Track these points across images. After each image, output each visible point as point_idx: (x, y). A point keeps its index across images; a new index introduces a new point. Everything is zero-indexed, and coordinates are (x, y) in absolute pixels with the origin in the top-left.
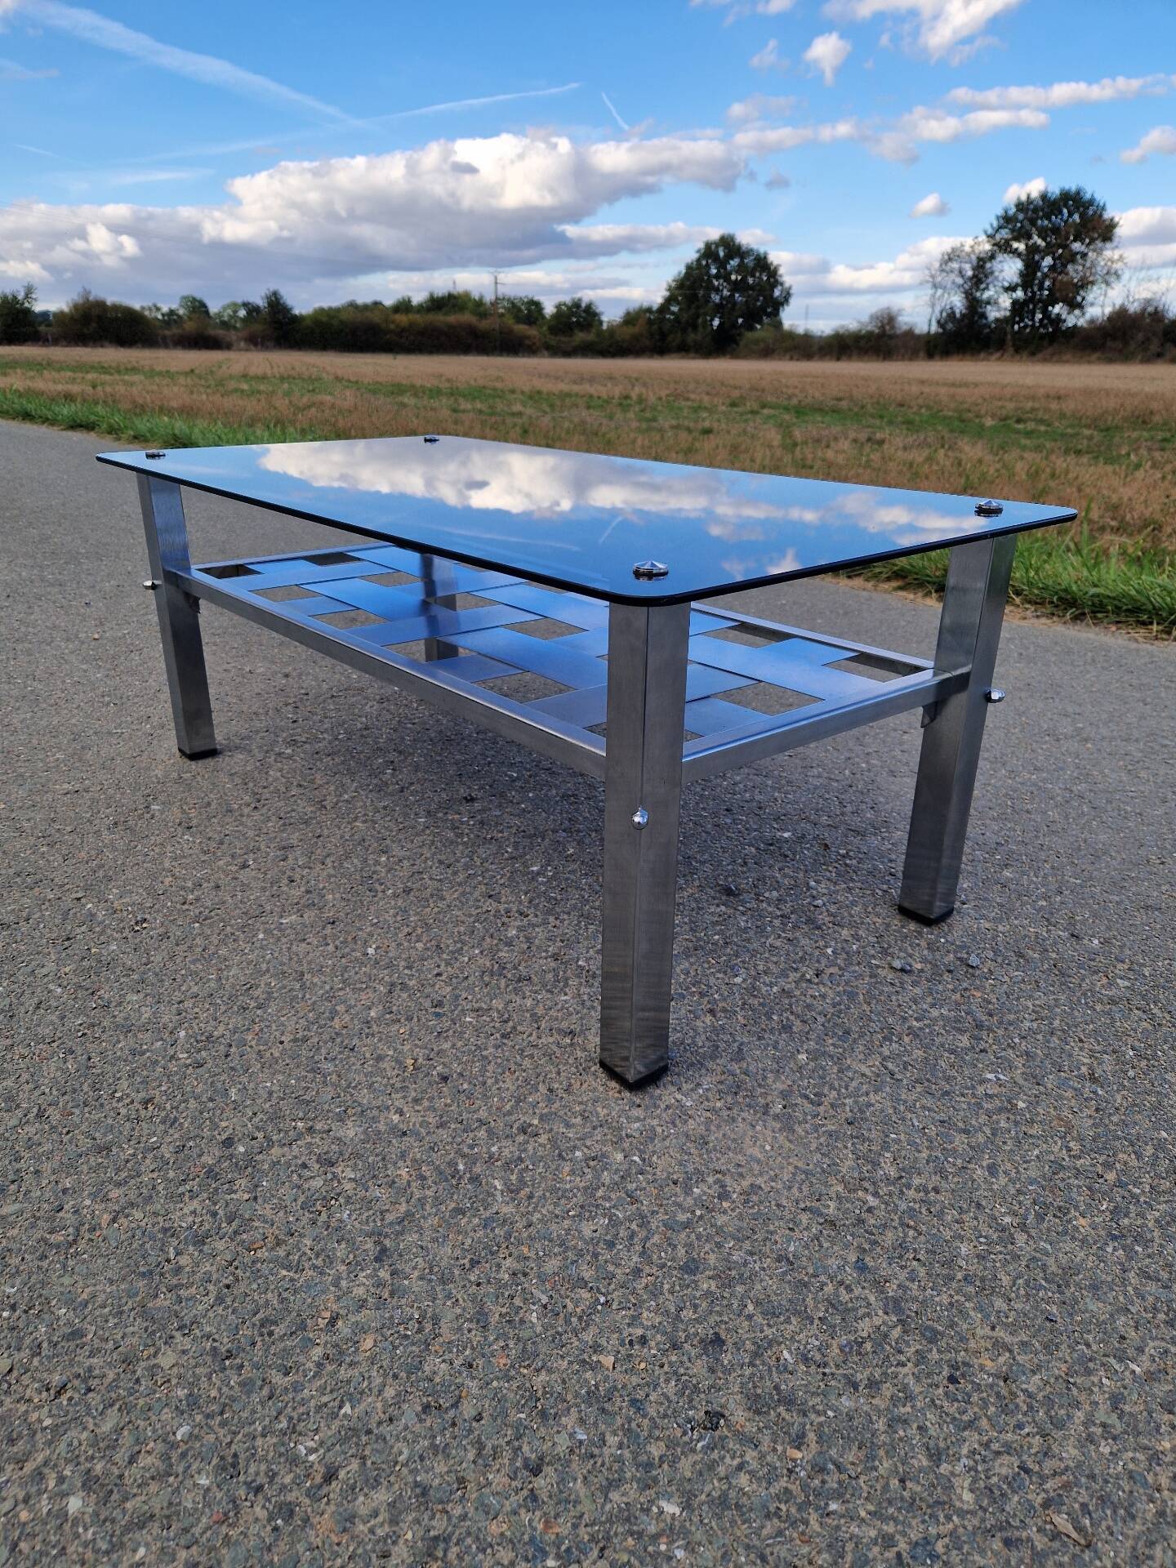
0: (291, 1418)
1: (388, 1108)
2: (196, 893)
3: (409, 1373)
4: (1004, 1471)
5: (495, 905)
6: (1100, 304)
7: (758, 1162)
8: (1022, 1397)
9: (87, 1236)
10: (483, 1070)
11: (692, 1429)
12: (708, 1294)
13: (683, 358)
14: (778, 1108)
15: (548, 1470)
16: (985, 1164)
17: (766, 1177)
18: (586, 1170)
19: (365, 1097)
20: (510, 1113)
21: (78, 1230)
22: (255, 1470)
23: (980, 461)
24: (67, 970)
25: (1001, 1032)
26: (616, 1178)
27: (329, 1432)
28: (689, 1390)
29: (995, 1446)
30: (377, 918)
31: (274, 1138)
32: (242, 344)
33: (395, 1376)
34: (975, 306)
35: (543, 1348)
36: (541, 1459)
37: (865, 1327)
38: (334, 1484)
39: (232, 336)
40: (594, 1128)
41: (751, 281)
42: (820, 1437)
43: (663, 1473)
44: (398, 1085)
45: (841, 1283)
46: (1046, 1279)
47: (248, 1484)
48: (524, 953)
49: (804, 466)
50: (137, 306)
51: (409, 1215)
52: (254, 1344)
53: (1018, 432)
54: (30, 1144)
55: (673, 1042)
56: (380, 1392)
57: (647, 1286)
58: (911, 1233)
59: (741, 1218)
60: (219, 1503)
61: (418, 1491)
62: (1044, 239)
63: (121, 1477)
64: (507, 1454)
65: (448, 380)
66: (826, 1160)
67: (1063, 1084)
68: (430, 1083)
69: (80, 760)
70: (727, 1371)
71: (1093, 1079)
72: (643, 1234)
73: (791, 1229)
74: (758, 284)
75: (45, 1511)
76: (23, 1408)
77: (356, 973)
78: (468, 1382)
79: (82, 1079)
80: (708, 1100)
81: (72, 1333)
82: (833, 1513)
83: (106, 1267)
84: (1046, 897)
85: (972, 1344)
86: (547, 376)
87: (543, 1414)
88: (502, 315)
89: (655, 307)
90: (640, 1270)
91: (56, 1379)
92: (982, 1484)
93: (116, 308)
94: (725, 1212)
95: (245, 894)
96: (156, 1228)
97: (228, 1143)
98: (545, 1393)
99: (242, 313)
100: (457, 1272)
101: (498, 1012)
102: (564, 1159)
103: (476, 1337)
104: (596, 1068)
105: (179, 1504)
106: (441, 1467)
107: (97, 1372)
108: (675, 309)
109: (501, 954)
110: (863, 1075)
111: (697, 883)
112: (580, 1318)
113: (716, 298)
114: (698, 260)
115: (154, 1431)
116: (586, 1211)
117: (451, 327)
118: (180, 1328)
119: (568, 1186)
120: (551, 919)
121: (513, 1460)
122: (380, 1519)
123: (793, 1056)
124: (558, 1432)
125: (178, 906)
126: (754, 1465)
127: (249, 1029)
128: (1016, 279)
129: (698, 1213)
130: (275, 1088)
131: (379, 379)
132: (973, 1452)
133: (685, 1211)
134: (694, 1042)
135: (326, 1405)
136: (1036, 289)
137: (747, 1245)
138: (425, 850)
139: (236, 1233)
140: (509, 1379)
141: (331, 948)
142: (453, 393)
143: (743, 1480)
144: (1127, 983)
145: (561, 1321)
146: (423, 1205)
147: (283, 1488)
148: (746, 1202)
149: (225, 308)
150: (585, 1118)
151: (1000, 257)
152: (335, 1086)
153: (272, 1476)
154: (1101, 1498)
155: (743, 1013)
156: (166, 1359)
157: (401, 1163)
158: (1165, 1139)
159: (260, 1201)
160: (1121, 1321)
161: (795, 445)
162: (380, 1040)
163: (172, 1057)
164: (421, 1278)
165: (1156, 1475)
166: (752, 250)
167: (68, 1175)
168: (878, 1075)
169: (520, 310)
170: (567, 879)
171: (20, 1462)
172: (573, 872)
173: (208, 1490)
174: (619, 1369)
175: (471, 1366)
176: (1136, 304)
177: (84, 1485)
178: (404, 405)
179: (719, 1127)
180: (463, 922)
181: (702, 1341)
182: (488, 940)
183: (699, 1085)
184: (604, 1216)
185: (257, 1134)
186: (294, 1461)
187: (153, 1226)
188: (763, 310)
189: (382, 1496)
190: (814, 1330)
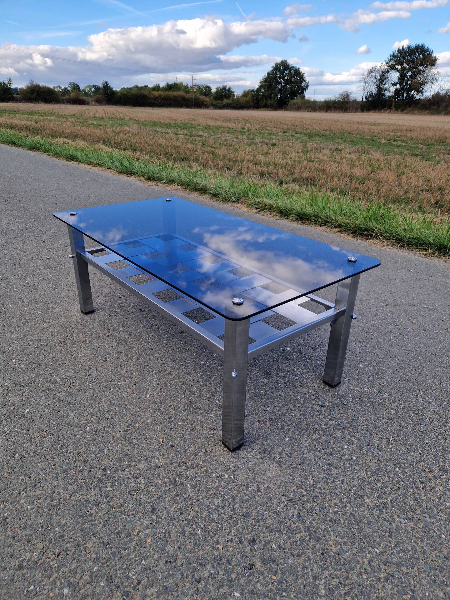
0: (127, 565)
1: (154, 458)
2: (90, 372)
3: (162, 551)
4: (334, 583)
5: (189, 377)
6: (429, 91)
7: (270, 478)
8: (342, 560)
9: (63, 503)
10: (185, 443)
11: (245, 569)
12: (252, 524)
13: (266, 110)
14: (277, 459)
15: (202, 582)
16: (340, 479)
17: (272, 484)
18: (216, 481)
19: (147, 453)
20: (193, 460)
21: (60, 500)
22: (117, 581)
23: (378, 160)
24: (49, 402)
25: (351, 430)
26: (226, 484)
27: (138, 569)
28: (244, 557)
29: (332, 576)
30: (150, 382)
31: (119, 468)
32: (93, 103)
33: (158, 552)
34: (380, 91)
35: (202, 543)
36: (200, 578)
37: (298, 536)
38: (140, 585)
39: (90, 99)
40: (219, 465)
41: (293, 79)
42: (282, 572)
43: (235, 583)
44: (157, 449)
45: (292, 521)
46: (354, 521)
47: (115, 585)
48: (198, 397)
49: (310, 161)
50: (52, 87)
51: (161, 496)
52: (115, 540)
53: (394, 145)
54: (43, 469)
55: (246, 433)
56: (153, 556)
57: (233, 522)
58: (315, 504)
59: (263, 498)
60: (107, 591)
61: (164, 588)
62: (408, 65)
63: (78, 583)
64: (190, 577)
65: (174, 120)
66: (291, 478)
67: (369, 450)
68: (167, 448)
69: (47, 314)
70: (256, 551)
71: (378, 448)
72: (233, 504)
73: (279, 502)
74: (296, 81)
75: (57, 593)
76: (48, 560)
77: (144, 405)
78: (179, 554)
79: (57, 445)
80: (256, 455)
81: (61, 536)
82: (284, 596)
83: (69, 514)
84: (373, 376)
85: (330, 542)
86: (213, 118)
87: (201, 564)
88: (195, 92)
89: (255, 90)
90: (232, 516)
91: (57, 551)
92: (327, 587)
93: (44, 88)
94: (258, 496)
95: (106, 373)
96: (84, 500)
97: (105, 470)
98: (202, 558)
99: (93, 89)
100: (176, 516)
101: (190, 421)
102: (209, 477)
103: (181, 539)
104: (220, 443)
105: (96, 591)
106: (171, 581)
107: (69, 549)
108: (263, 90)
109: (191, 398)
110: (306, 446)
111: (257, 369)
112: (213, 533)
113: (279, 86)
114: (273, 71)
115: (87, 568)
116: (216, 496)
117: (175, 97)
118: (93, 535)
119: (210, 487)
120: (208, 384)
121: (192, 579)
122: (154, 596)
123: (284, 439)
124: (205, 570)
125: (84, 377)
126: (262, 581)
127: (109, 427)
128: (397, 81)
129: (250, 496)
130: (119, 449)
131: (147, 119)
132: (326, 577)
133: (246, 495)
134: (253, 434)
135: (137, 560)
136: (404, 84)
137: (265, 508)
138: (166, 354)
139: (108, 502)
140: (191, 553)
141: (135, 395)
142: (176, 126)
143: (259, 585)
144: (394, 412)
145: (207, 533)
146: (166, 493)
147: (126, 587)
148: (266, 492)
149: (86, 87)
150: (217, 462)
151: (391, 72)
152: (138, 449)
153: (122, 583)
154: (361, 592)
155: (269, 422)
156: (89, 545)
157: (158, 478)
158: (398, 471)
159: (115, 490)
160: (375, 535)
161: (308, 151)
162: (151, 432)
163: (85, 437)
164: (165, 518)
165: (378, 585)
166: (294, 67)
167: (55, 481)
168: (310, 446)
169: (202, 90)
170: (214, 367)
171: (49, 578)
172: (215, 364)
173: (104, 587)
174: (224, 550)
175: (180, 548)
176: (443, 91)
177: (68, 585)
178: (157, 132)
179: (259, 465)
180: (178, 385)
181: (249, 541)
182: (187, 392)
183: (253, 450)
184: (221, 497)
185: (113, 466)
186: (128, 578)
187: (83, 499)
188: (297, 91)
189: (154, 590)
190: (283, 537)
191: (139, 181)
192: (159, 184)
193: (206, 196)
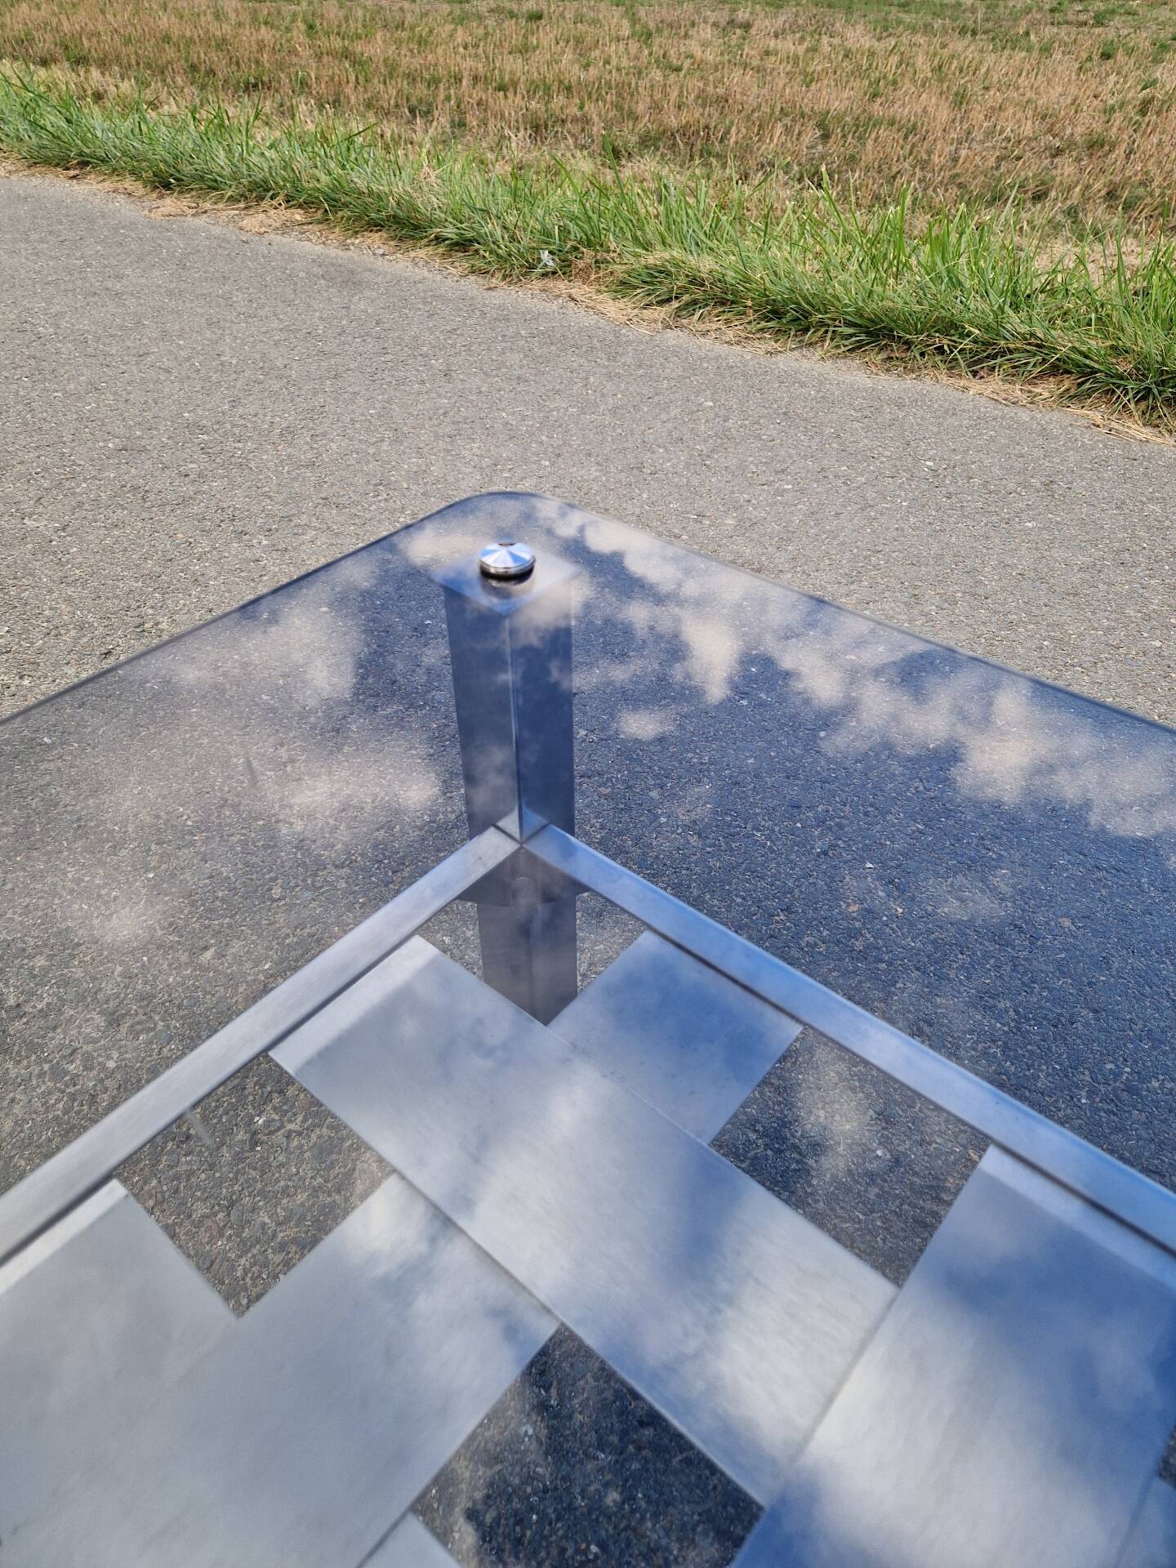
191: (121, 198)
192: (208, 205)
193: (422, 253)
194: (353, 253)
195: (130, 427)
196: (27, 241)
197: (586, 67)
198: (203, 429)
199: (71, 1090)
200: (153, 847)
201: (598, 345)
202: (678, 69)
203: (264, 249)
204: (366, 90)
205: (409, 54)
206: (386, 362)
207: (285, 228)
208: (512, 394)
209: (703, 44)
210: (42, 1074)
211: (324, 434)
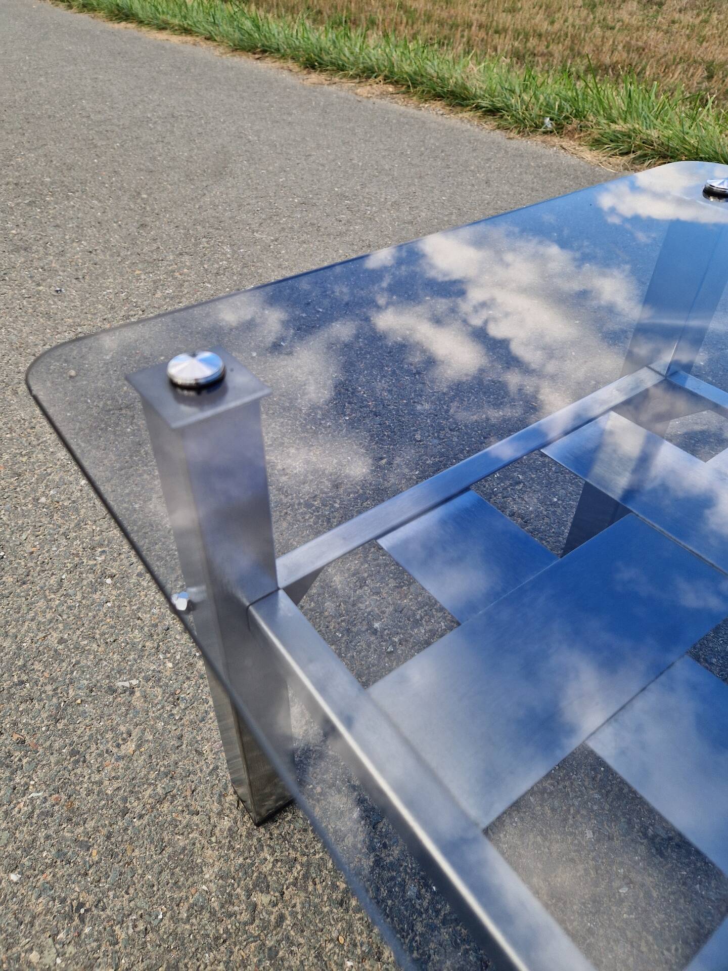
191: (286, 72)
194: (423, 112)
195: (306, 193)
196: (236, 90)
197: (552, 23)
198: (347, 198)
199: (316, 514)
200: (347, 404)
201: (581, 175)
202: (612, 28)
203: (371, 106)
204: (412, 28)
205: (440, 8)
206: (450, 173)
207: (383, 95)
208: (529, 197)
209: (631, 13)
210: (299, 504)
211: (417, 207)
